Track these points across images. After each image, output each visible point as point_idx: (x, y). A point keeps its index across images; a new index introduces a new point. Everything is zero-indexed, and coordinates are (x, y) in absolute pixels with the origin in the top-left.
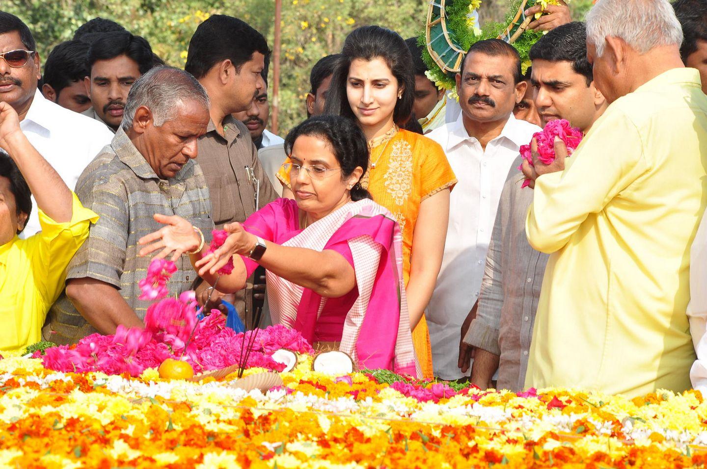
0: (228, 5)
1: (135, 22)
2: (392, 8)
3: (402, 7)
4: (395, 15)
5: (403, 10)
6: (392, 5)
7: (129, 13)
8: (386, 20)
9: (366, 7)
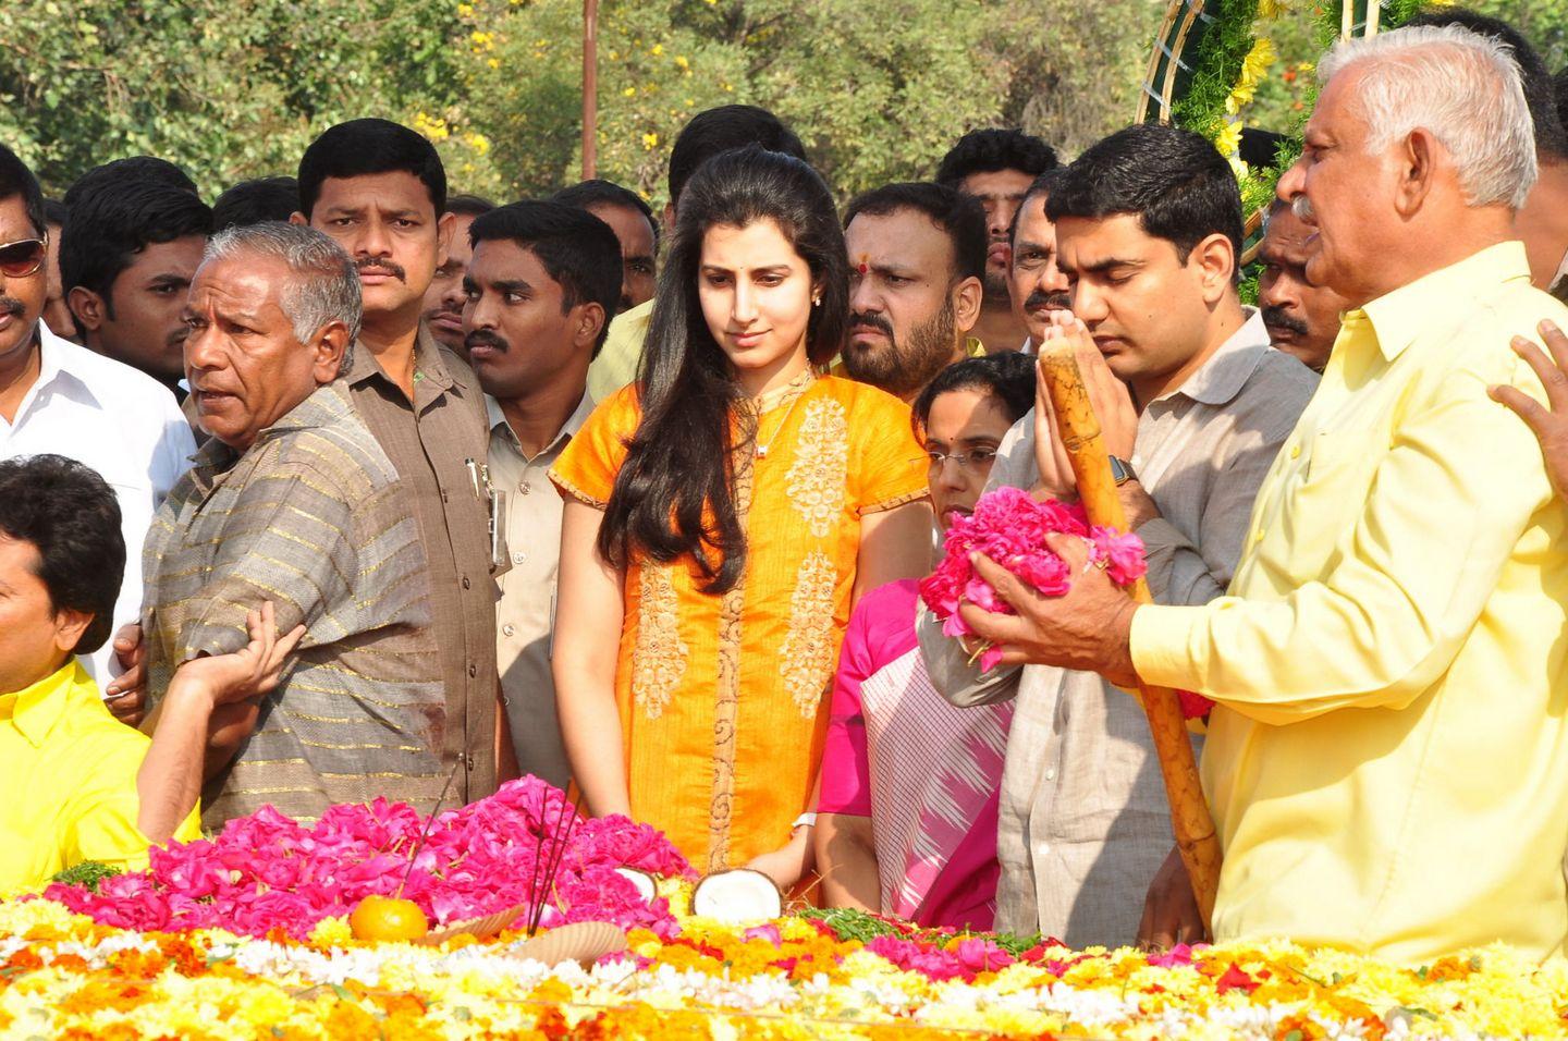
0: (477, 93)
1: (270, 137)
2: (840, 95)
3: (861, 93)
4: (846, 111)
5: (863, 98)
6: (841, 89)
7: (255, 117)
8: (829, 121)
9: (781, 96)
